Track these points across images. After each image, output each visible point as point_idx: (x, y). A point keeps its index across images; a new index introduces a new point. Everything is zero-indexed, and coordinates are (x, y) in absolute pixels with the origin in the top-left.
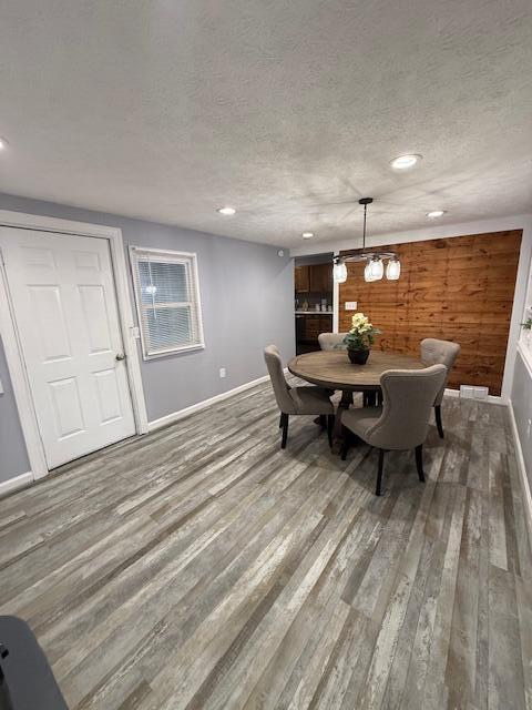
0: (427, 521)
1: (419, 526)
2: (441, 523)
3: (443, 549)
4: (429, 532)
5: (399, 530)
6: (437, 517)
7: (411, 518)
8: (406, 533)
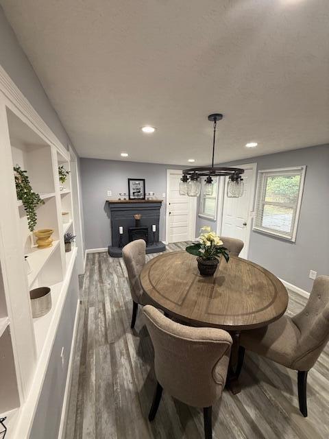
0: (120, 307)
1: (122, 304)
2: (115, 310)
3: (111, 301)
4: (117, 304)
5: (127, 297)
6: (117, 312)
7: (126, 304)
8: (124, 298)
